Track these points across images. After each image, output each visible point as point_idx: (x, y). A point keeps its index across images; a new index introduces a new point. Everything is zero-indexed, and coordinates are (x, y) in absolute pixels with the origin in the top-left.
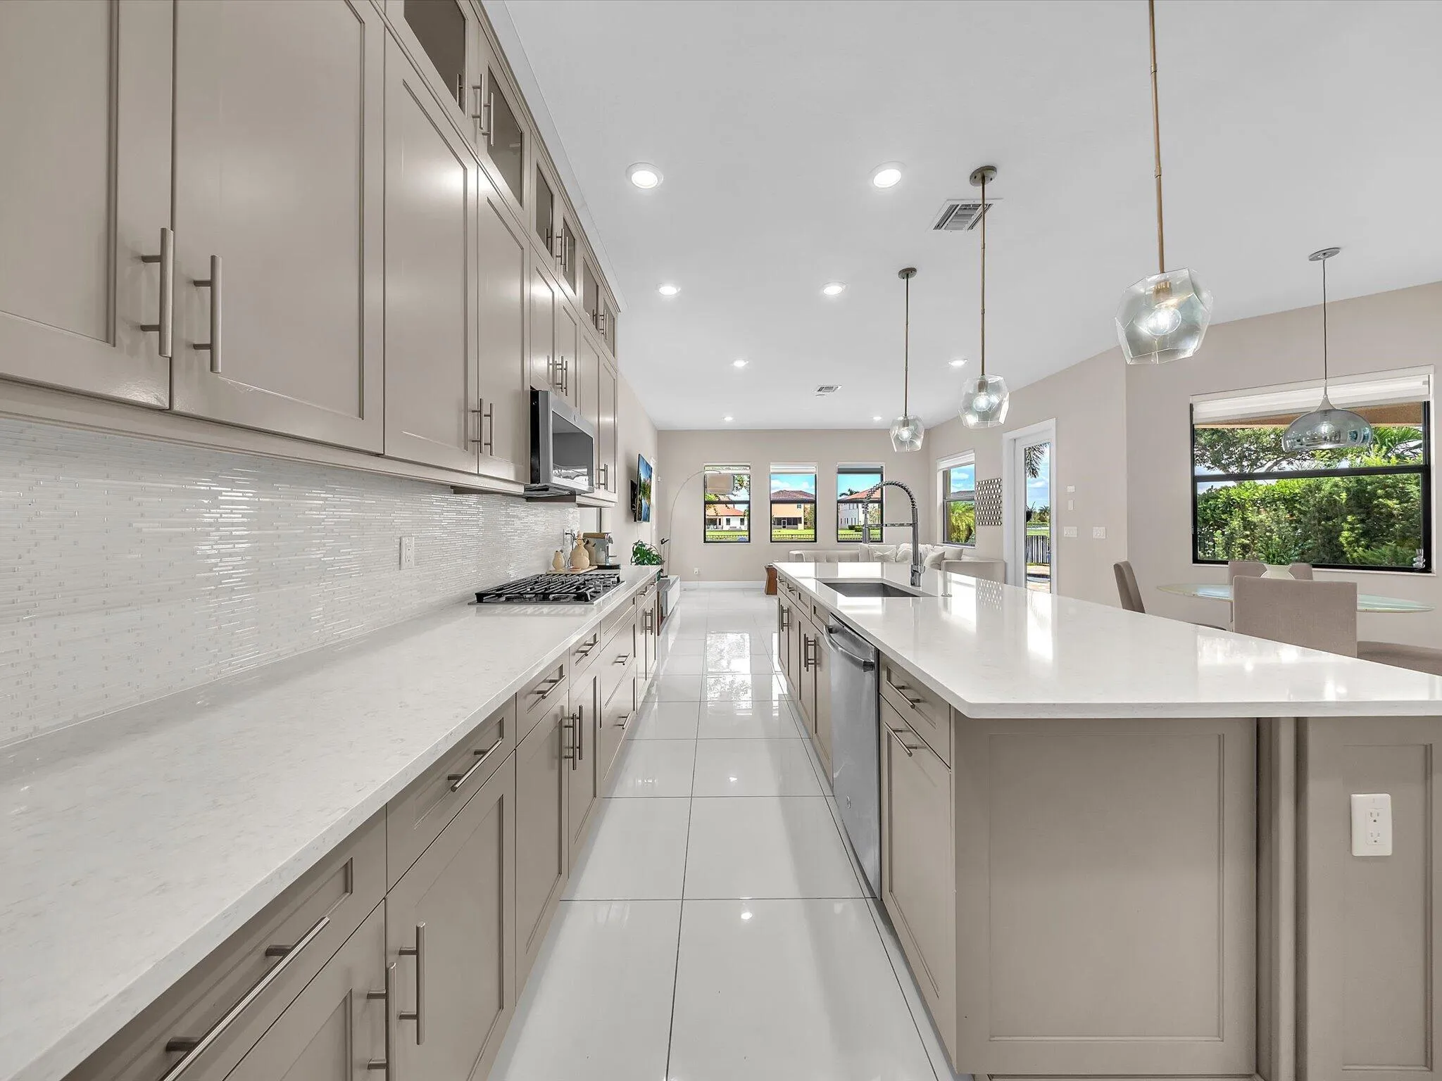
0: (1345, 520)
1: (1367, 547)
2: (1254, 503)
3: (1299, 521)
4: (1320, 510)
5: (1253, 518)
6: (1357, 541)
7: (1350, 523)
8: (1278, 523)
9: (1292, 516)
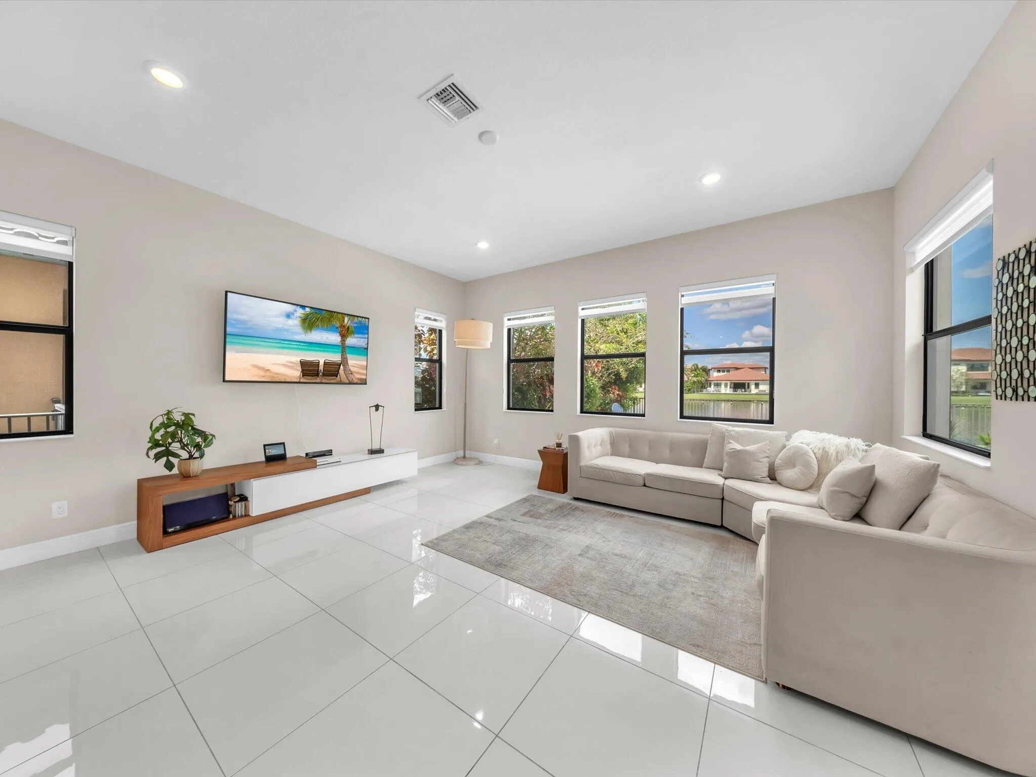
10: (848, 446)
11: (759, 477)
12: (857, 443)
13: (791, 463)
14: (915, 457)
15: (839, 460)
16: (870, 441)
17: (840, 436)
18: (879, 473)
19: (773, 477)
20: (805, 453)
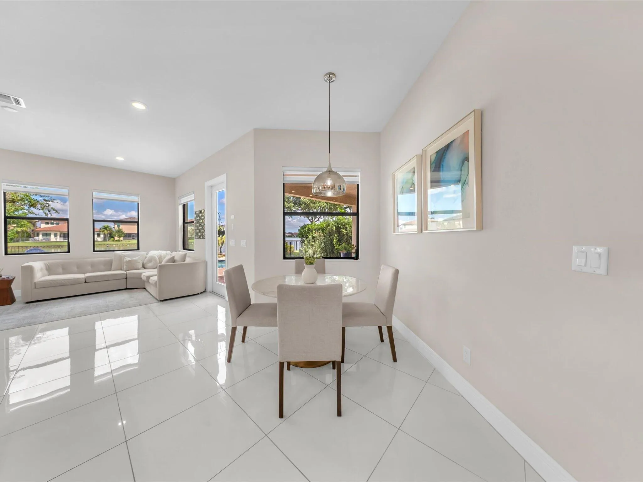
0: (335, 236)
1: (339, 245)
2: (315, 230)
3: (325, 236)
4: (330, 233)
5: (315, 235)
6: (337, 243)
7: (335, 237)
8: (320, 237)
9: (323, 234)
10: (166, 253)
11: (139, 268)
12: (169, 252)
13: (150, 261)
14: (183, 253)
15: (165, 258)
16: (172, 251)
17: (164, 251)
18: (175, 258)
19: (144, 267)
20: (154, 257)
